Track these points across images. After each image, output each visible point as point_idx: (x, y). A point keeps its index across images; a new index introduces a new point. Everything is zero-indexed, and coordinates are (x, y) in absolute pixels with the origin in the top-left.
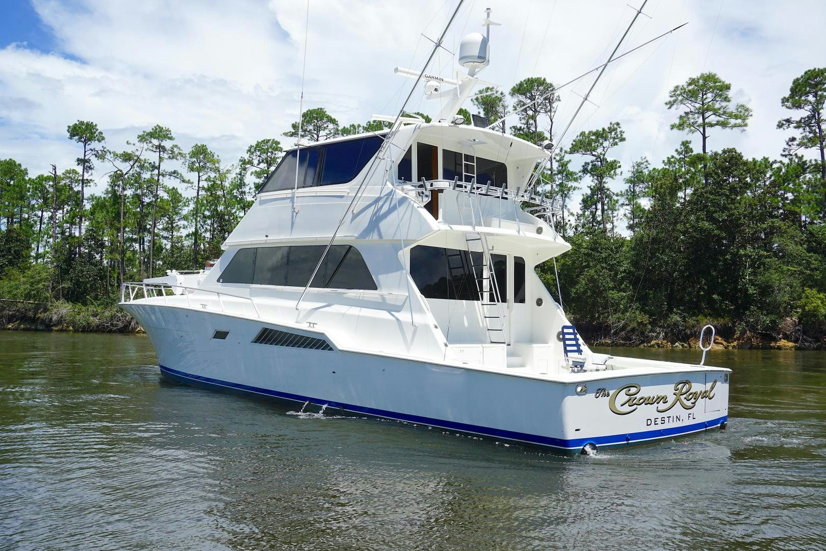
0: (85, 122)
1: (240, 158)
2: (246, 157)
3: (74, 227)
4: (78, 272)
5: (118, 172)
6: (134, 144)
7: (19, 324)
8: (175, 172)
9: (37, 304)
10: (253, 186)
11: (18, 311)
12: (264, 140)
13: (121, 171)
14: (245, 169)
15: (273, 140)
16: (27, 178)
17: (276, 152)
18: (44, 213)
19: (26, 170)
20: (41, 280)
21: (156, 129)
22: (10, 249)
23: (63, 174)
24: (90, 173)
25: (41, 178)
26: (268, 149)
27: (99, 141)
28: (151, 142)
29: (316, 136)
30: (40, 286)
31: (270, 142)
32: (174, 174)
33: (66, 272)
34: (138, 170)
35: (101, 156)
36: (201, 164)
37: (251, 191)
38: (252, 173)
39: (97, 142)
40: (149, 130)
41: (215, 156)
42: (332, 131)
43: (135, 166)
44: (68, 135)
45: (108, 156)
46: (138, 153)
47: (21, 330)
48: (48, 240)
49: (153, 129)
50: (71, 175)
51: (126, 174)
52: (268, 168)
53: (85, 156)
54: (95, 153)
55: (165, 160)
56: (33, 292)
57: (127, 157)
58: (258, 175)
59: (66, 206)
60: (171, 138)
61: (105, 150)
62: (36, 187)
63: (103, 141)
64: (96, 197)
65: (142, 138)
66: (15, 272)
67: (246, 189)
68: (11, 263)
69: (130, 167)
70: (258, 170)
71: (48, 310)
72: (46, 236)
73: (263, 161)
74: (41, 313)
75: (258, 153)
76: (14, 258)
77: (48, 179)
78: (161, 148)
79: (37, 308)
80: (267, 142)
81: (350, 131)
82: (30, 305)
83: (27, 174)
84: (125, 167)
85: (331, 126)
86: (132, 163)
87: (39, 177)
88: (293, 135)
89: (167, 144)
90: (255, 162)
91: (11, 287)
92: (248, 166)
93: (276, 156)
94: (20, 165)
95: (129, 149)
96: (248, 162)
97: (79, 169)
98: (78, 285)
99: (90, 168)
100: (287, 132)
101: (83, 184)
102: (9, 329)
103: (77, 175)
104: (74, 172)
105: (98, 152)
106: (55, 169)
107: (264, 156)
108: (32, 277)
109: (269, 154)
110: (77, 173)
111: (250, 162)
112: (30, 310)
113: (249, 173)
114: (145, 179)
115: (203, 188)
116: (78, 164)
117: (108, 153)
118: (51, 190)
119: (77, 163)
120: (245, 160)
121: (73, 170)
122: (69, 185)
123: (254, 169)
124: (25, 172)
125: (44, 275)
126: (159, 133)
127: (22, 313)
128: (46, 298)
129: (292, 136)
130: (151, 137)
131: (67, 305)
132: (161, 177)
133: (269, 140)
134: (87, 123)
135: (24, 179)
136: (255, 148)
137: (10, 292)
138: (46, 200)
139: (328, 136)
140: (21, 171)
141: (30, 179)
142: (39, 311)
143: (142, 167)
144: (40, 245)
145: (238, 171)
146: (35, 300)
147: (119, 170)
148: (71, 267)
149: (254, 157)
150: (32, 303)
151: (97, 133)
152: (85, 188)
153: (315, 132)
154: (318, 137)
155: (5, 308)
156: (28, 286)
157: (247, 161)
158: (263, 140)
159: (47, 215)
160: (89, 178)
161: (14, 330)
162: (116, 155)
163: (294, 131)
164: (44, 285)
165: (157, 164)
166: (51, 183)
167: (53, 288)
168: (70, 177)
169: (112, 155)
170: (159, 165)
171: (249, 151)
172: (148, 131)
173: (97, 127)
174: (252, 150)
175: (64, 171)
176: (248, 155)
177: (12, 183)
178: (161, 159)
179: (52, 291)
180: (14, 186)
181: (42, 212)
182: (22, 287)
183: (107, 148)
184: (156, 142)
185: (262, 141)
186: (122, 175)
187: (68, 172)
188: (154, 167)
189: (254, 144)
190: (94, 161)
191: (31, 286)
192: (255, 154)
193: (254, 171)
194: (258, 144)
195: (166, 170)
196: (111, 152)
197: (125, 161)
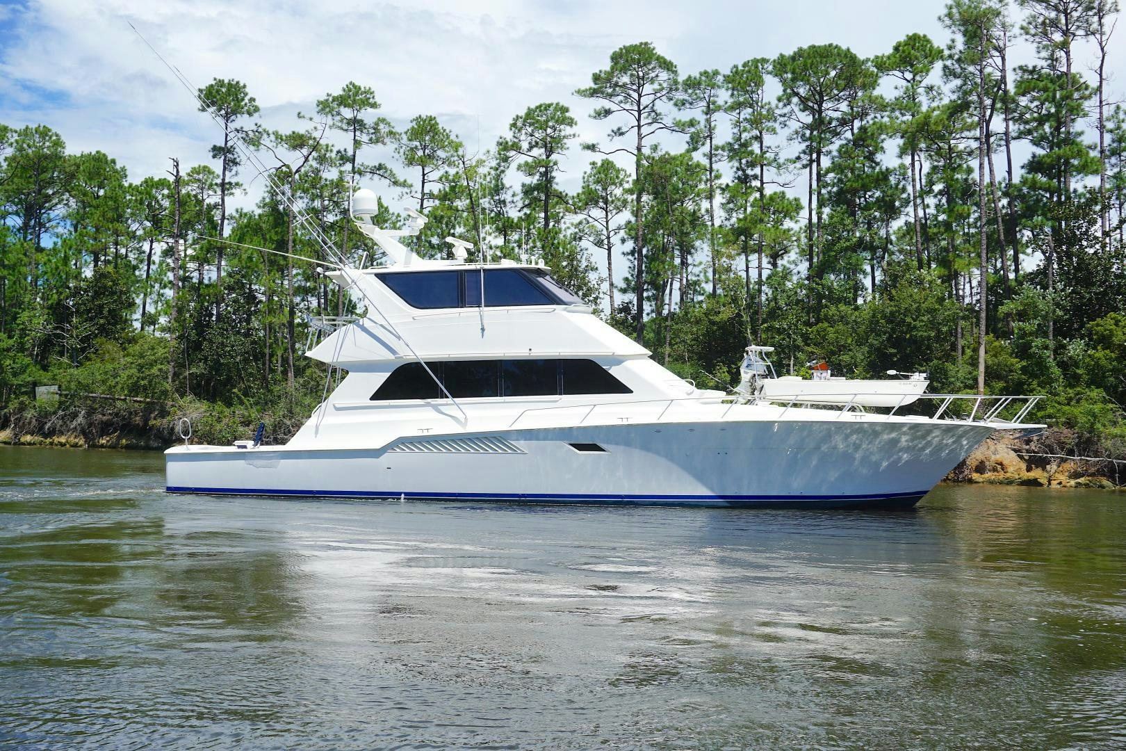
0: (226, 81)
1: (497, 139)
2: (509, 136)
3: (207, 267)
4: (217, 347)
5: (284, 169)
6: (311, 119)
7: (119, 438)
8: (380, 167)
9: (148, 403)
10: (518, 188)
11: (117, 415)
12: (541, 106)
13: (288, 167)
14: (506, 159)
15: (557, 104)
16: (126, 184)
17: (562, 127)
18: (155, 245)
19: (123, 169)
20: (156, 362)
21: (350, 90)
22: (101, 307)
23: (189, 175)
24: (233, 172)
25: (150, 184)
26: (547, 121)
27: (250, 114)
28: (339, 114)
29: (635, 95)
30: (155, 371)
31: (552, 108)
32: (379, 169)
33: (197, 346)
34: (315, 164)
35: (254, 140)
36: (427, 151)
37: (515, 199)
38: (519, 167)
39: (246, 116)
40: (337, 92)
41: (453, 137)
42: (665, 85)
43: (311, 157)
44: (198, 104)
45: (266, 141)
46: (317, 135)
47: (122, 448)
48: (162, 291)
49: (344, 90)
50: (201, 176)
51: (297, 171)
52: (548, 157)
53: (226, 142)
54: (244, 135)
55: (364, 146)
56: (142, 383)
57: (297, 141)
58: (529, 169)
59: (190, 232)
60: (374, 106)
61: (260, 130)
62: (141, 199)
63: (256, 115)
64: (246, 214)
65: (325, 107)
66: (111, 347)
67: (507, 196)
68: (103, 331)
69: (303, 159)
70: (530, 160)
71: (168, 413)
72: (157, 286)
73: (537, 143)
74: (155, 419)
75: (530, 130)
76: (109, 324)
77: (162, 183)
78: (357, 124)
79: (149, 408)
80: (546, 109)
81: (699, 83)
82: (136, 405)
83: (126, 176)
84: (294, 159)
85: (664, 75)
86: (305, 151)
87: (146, 182)
88: (593, 93)
89: (368, 115)
90: (525, 146)
91: (106, 373)
92: (512, 153)
93: (563, 134)
94: (114, 161)
95: (302, 128)
96: (512, 146)
97: (217, 165)
98: (217, 371)
99: (235, 163)
100: (583, 88)
101: (223, 191)
102: (102, 446)
103: (211, 176)
104: (206, 170)
105: (247, 135)
106: (177, 166)
107: (539, 135)
108: (142, 356)
109: (549, 131)
110: (210, 172)
111: (516, 147)
112: (136, 414)
113: (514, 165)
114: (326, 180)
115: (431, 196)
116: (214, 157)
117: (265, 136)
118: (166, 203)
119: (211, 154)
120: (507, 143)
121: (205, 167)
122: (195, 196)
123: (522, 159)
124: (123, 174)
125: (161, 352)
126: (355, 97)
127: (124, 418)
128: (165, 393)
129: (592, 95)
130: (339, 105)
131: (198, 405)
132: (357, 176)
133: (549, 105)
134: (229, 84)
135: (121, 186)
136: (525, 121)
137: (104, 382)
138: (156, 222)
139: (658, 95)
140: (116, 171)
141: (131, 185)
142: (153, 415)
143: (322, 160)
144: (148, 300)
145: (494, 163)
146: (146, 397)
147: (285, 165)
148: (205, 339)
149: (523, 137)
150: (140, 402)
151: (246, 100)
152: (226, 198)
153: (634, 87)
154: (640, 96)
155: (96, 409)
156: (134, 371)
157: (510, 143)
158: (538, 104)
159: (159, 247)
160: (233, 181)
161: (110, 447)
162: (279, 137)
163: (596, 87)
164: (160, 370)
165: (350, 153)
166: (166, 192)
167: (176, 375)
168: (199, 180)
169: (272, 137)
170: (354, 156)
171: (514, 125)
172: (336, 94)
173: (247, 90)
174: (519, 124)
175: (189, 171)
176: (511, 134)
177: (102, 193)
178: (357, 144)
179: (173, 381)
180: (105, 197)
181: (152, 242)
182: (124, 375)
183: (263, 127)
184: (347, 113)
185: (537, 108)
186: (289, 174)
187: (196, 171)
188: (344, 158)
189: (522, 113)
190: (242, 151)
191: (139, 370)
192: (523, 132)
193: (522, 162)
194: (530, 113)
195: (366, 163)
196: (270, 132)
197: (295, 148)
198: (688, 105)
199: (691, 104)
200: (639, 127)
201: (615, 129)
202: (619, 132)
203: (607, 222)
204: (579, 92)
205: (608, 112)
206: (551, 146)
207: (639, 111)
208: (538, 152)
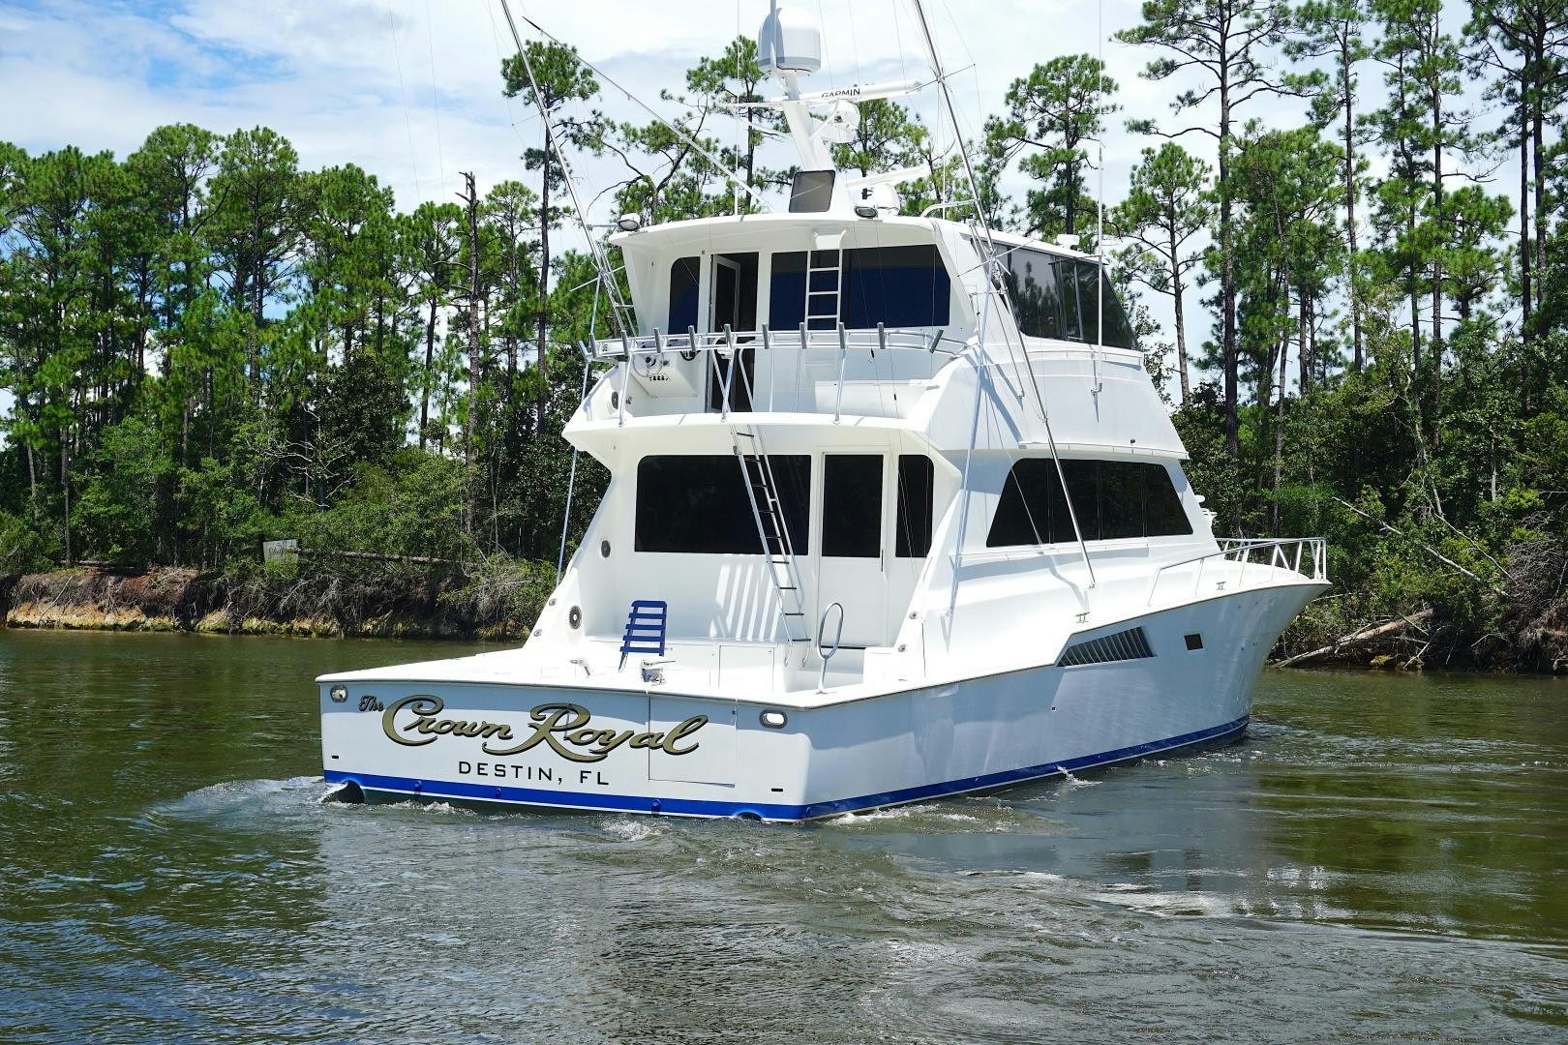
0: (546, 45)
1: (985, 119)
2: (1004, 114)
3: (522, 345)
4: (541, 474)
5: (641, 183)
6: (681, 100)
7: (392, 621)
9: (435, 565)
10: (1022, 201)
11: (388, 584)
12: (1056, 61)
13: (647, 179)
14: (1000, 152)
15: (1085, 57)
16: (393, 216)
17: (1093, 94)
18: (439, 310)
19: (389, 191)
20: (446, 498)
21: (738, 50)
22: (358, 413)
23: (490, 197)
24: (560, 190)
25: (429, 214)
26: (1069, 86)
27: (584, 96)
28: (722, 88)
29: (1216, 36)
30: (446, 513)
31: (1075, 64)
33: (509, 473)
34: (689, 172)
35: (589, 138)
36: (869, 144)
37: (1016, 218)
38: (1023, 166)
39: (578, 99)
40: (718, 55)
41: (911, 119)
42: (1266, 17)
43: (683, 162)
44: (503, 84)
45: (610, 138)
46: (692, 125)
47: (396, 637)
48: (451, 385)
49: (729, 51)
50: (509, 199)
51: (662, 186)
52: (1070, 145)
53: (548, 142)
54: (574, 131)
55: (766, 139)
56: (428, 533)
57: (660, 138)
58: (1038, 167)
59: (493, 288)
61: (601, 120)
62: (416, 238)
63: (594, 97)
64: (580, 259)
65: (703, 77)
66: (375, 475)
67: (1003, 213)
68: (361, 449)
69: (671, 166)
70: (1041, 152)
71: (468, 581)
72: (444, 376)
73: (1052, 123)
74: (447, 590)
75: (1040, 102)
76: (371, 439)
77: (448, 212)
79: (437, 572)
80: (1065, 67)
81: (1328, 13)
82: (417, 568)
83: (392, 203)
84: (657, 167)
86: (673, 153)
87: (422, 210)
88: (1144, 36)
90: (1032, 129)
91: (369, 519)
92: (1011, 142)
93: (1095, 105)
94: (373, 180)
95: (668, 114)
96: (1011, 129)
97: (534, 180)
98: (542, 512)
99: (561, 175)
100: (1127, 29)
101: (544, 222)
102: (367, 634)
103: (525, 199)
104: (517, 189)
105: (580, 130)
106: (471, 185)
107: (1055, 109)
108: (424, 491)
109: (1072, 102)
110: (523, 192)
111: (1017, 132)
112: (418, 583)
113: (1014, 163)
114: (707, 197)
116: (529, 166)
117: (608, 130)
118: (455, 243)
119: (524, 162)
120: (1001, 125)
121: (515, 184)
122: (501, 230)
123: (1028, 151)
124: (387, 199)
125: (454, 483)
126: (746, 61)
127: (399, 590)
128: (462, 548)
129: (1142, 40)
130: (724, 74)
131: (513, 567)
132: (755, 191)
133: (1071, 60)
134: (551, 49)
135: (385, 219)
136: (1030, 88)
137: (366, 533)
138: (442, 278)
139: (1255, 34)
140: (377, 196)
141: (399, 216)
142: (443, 585)
143: (700, 164)
144: (431, 400)
145: (980, 160)
146: (433, 556)
147: (642, 176)
148: (521, 462)
149: (1028, 115)
150: (423, 563)
151: (579, 70)
152: (550, 233)
153: (1214, 22)
154: (1224, 37)
155: (356, 576)
156: (412, 515)
157: (1007, 126)
158: (1052, 59)
159: (446, 313)
160: (561, 204)
161: (378, 636)
162: (631, 134)
163: (1148, 24)
164: (454, 512)
165: (745, 152)
166: (454, 225)
167: (478, 520)
168: (506, 206)
169: (620, 134)
170: (750, 156)
171: (1013, 95)
172: (716, 58)
173: (580, 54)
174: (1022, 92)
175: (489, 190)
176: (1010, 109)
177: (356, 229)
178: (754, 136)
179: (474, 529)
180: (363, 237)
181: (434, 307)
182: (397, 522)
183: (605, 115)
184: (736, 86)
185: (1050, 65)
186: (649, 191)
187: (501, 190)
188: (731, 160)
189: (1026, 74)
190: (570, 154)
191: (421, 514)
192: (1029, 106)
193: (1028, 156)
194: (1038, 75)
195: (770, 168)
196: (617, 124)
197: (657, 148)
198: (1307, 51)
199: (1314, 49)
200: (1224, 89)
201: (1183, 95)
202: (1190, 100)
203: (1174, 249)
204: (1120, 35)
205: (1170, 67)
206: (1076, 126)
207: (1224, 63)
208: (1055, 138)
